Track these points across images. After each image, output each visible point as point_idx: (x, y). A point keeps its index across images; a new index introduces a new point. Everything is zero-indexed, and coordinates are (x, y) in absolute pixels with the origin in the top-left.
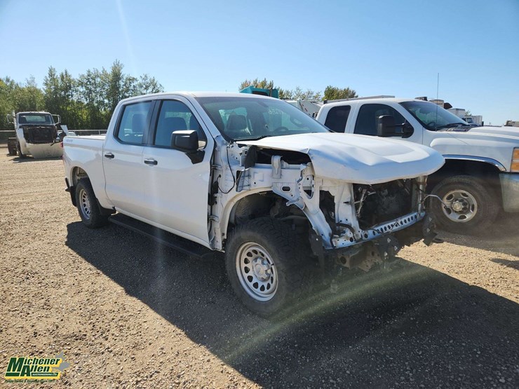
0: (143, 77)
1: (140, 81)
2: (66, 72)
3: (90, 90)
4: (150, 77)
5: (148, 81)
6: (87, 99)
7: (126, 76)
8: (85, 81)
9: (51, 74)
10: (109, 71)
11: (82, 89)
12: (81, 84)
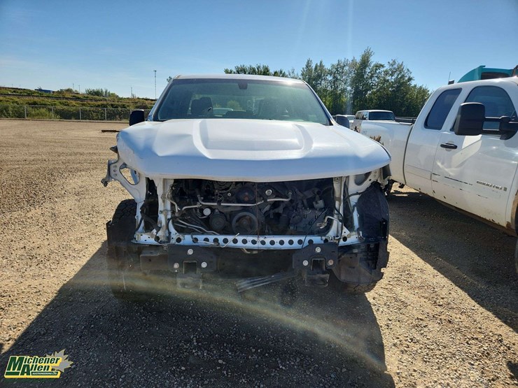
0: (391, 62)
1: (387, 67)
2: (321, 62)
3: (337, 79)
4: (399, 62)
5: (396, 66)
6: (331, 87)
7: (374, 63)
8: (334, 70)
9: (308, 66)
10: (358, 59)
11: (330, 78)
12: (330, 73)
